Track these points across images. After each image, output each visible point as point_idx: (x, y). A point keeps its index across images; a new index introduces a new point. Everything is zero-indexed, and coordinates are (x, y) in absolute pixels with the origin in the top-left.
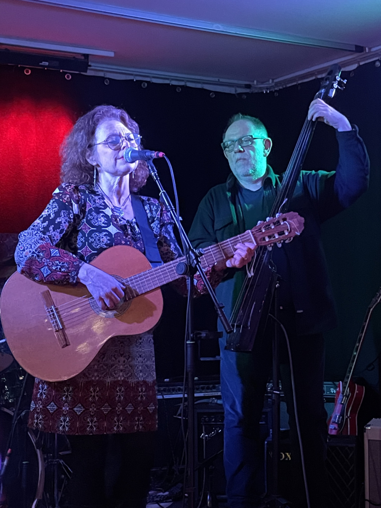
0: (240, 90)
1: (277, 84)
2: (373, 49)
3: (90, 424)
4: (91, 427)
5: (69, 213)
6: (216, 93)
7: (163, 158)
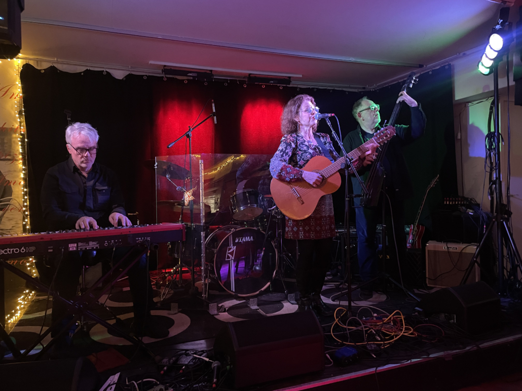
0: (360, 90)
1: (378, 86)
2: (428, 66)
6: (348, 92)
7: (334, 116)
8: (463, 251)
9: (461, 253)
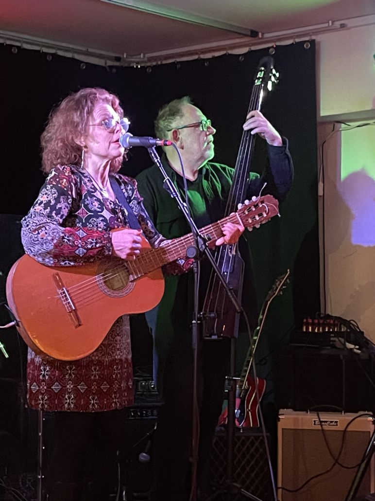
2: (267, 35)
3: (92, 402)
4: (93, 405)
5: (68, 199)
8: (349, 429)
9: (345, 431)
